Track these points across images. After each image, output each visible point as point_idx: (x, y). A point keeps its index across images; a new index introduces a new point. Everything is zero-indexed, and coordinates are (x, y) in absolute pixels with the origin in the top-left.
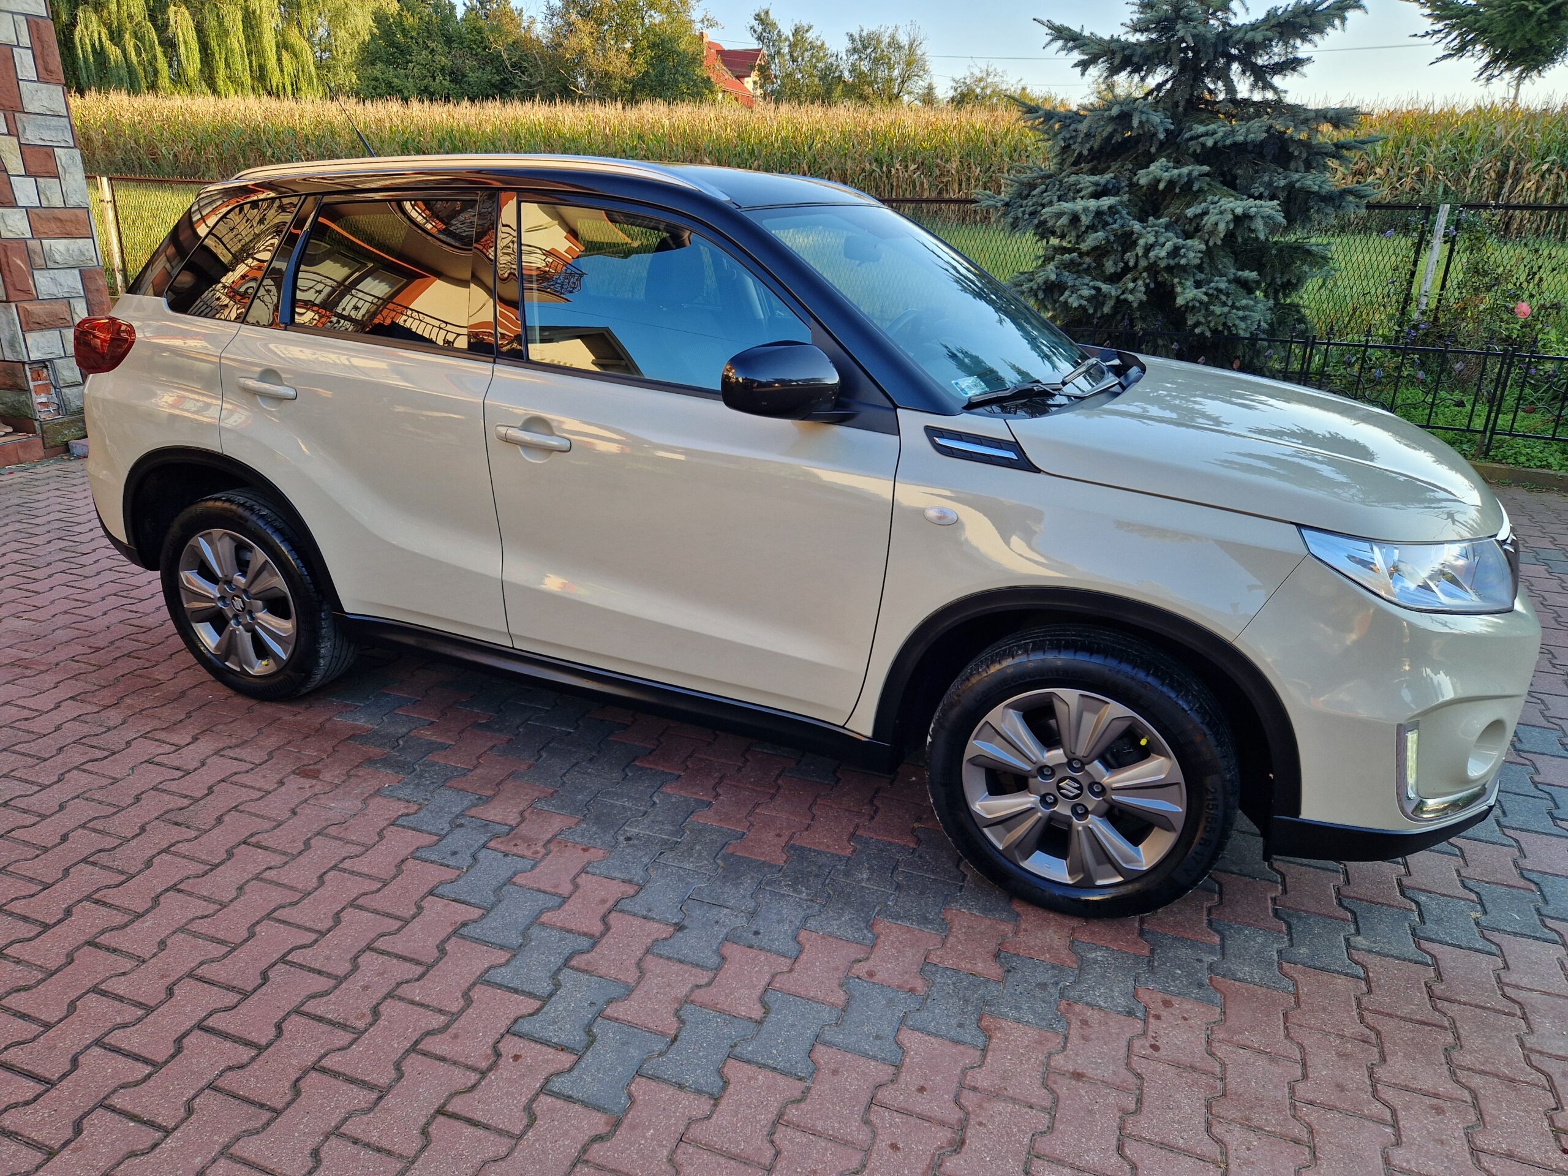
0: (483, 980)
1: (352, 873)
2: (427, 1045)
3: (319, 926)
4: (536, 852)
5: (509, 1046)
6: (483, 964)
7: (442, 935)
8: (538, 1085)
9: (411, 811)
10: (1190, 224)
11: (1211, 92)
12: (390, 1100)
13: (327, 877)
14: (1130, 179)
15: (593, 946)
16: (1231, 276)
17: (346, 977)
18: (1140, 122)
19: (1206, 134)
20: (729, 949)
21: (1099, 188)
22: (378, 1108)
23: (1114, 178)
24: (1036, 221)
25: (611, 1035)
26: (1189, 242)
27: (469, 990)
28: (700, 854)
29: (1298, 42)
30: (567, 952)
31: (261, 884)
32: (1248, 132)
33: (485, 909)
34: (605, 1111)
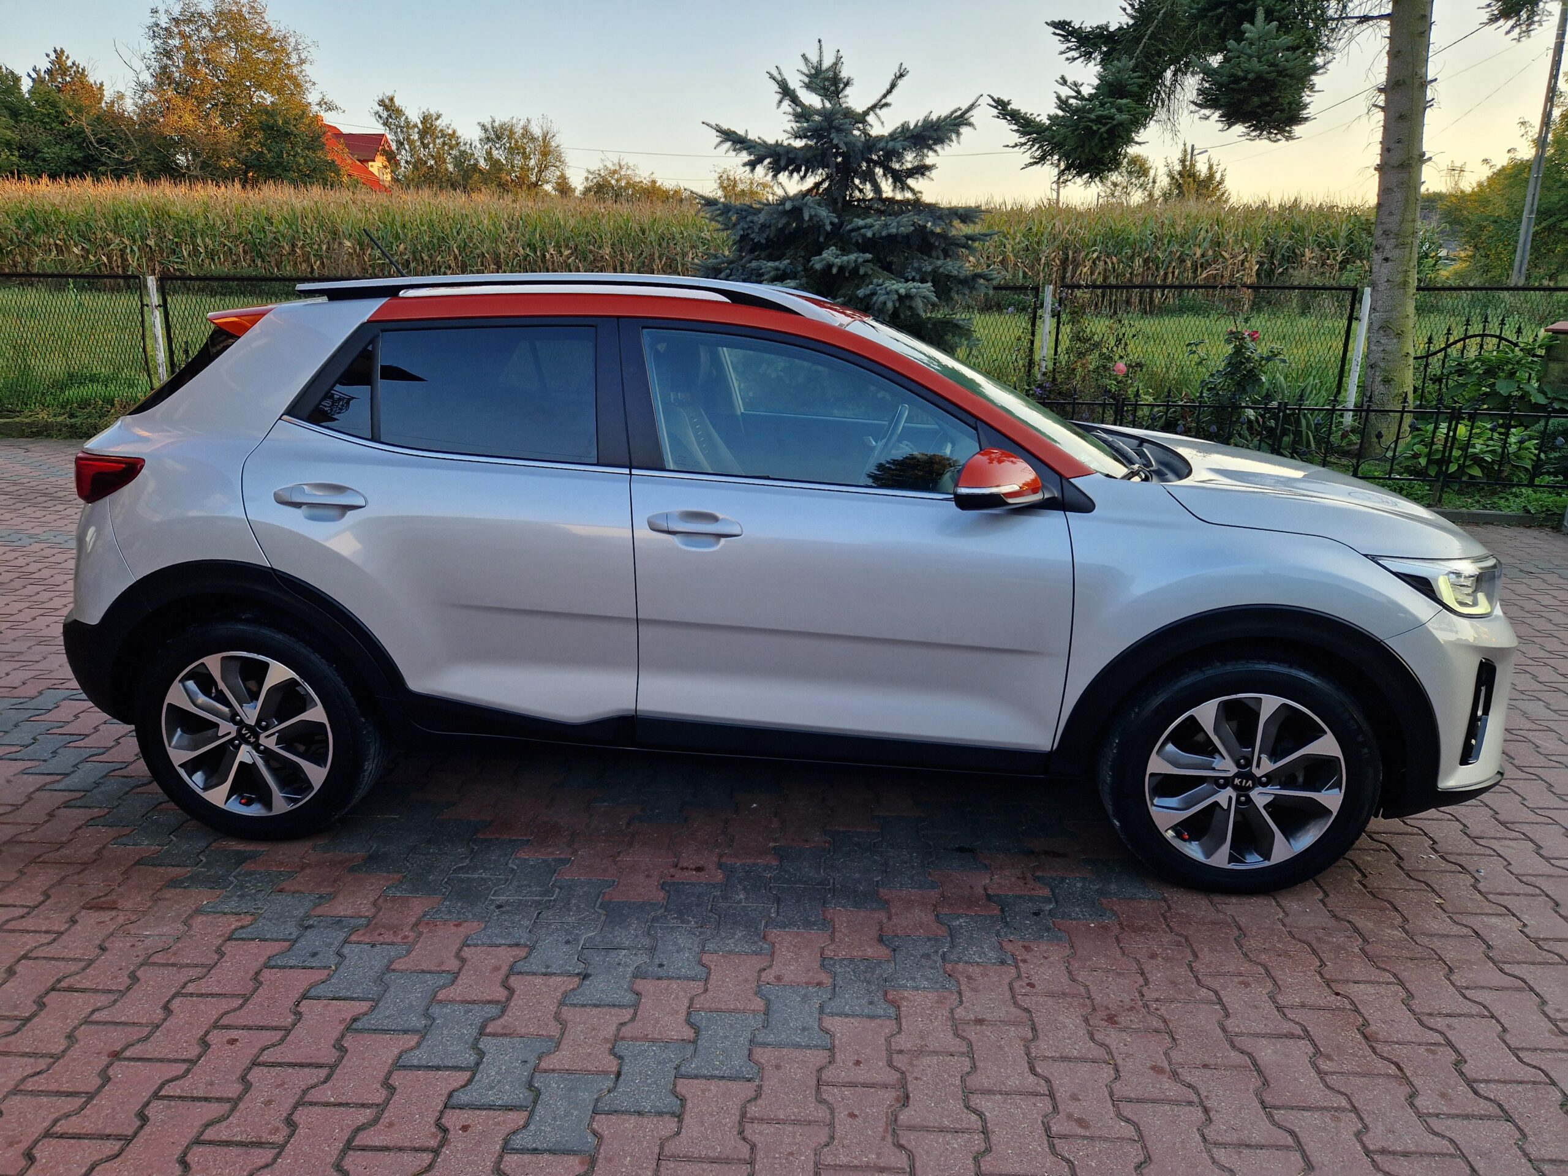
0: (398, 1065)
1: (202, 995)
2: (361, 1140)
3: (186, 1055)
4: (406, 937)
5: (452, 1120)
6: (392, 1051)
7: (335, 1034)
8: (498, 1147)
9: (246, 923)
11: (861, 191)
13: (174, 1005)
14: (805, 264)
15: (503, 1012)
17: (240, 1098)
18: (811, 217)
19: (865, 227)
20: (640, 985)
21: (780, 272)
23: (791, 264)
25: (554, 1085)
27: (388, 1079)
28: (578, 907)
29: (926, 152)
30: (478, 1021)
31: (93, 1027)
32: (899, 226)
33: (372, 1000)
34: (574, 1153)
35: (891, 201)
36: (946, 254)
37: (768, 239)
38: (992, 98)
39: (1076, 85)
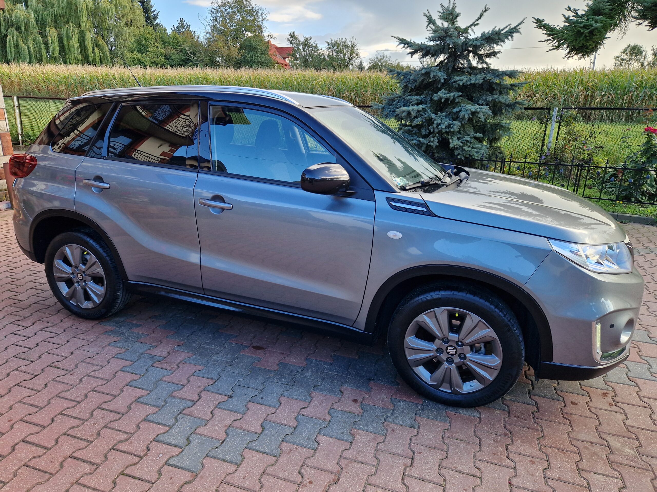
0: (146, 420)
1: (95, 377)
2: (120, 447)
3: (78, 399)
4: (173, 368)
5: (153, 446)
6: (146, 413)
7: (130, 402)
8: (164, 462)
9: (122, 352)
10: (455, 115)
11: (462, 64)
12: (101, 469)
13: (84, 379)
14: (431, 98)
15: (193, 405)
16: (472, 136)
17: (87, 420)
18: (434, 76)
19: (460, 80)
20: (250, 405)
21: (419, 101)
22: (95, 472)
23: (425, 97)
24: (395, 114)
25: (197, 441)
26: (454, 122)
27: (139, 424)
28: (242, 367)
29: (495, 46)
30: (182, 408)
31: (55, 382)
32: (476, 79)
33: (149, 391)
34: (191, 472)
35: (475, 68)
36: (501, 93)
37: (415, 86)
38: (534, 18)
39: (575, 10)
